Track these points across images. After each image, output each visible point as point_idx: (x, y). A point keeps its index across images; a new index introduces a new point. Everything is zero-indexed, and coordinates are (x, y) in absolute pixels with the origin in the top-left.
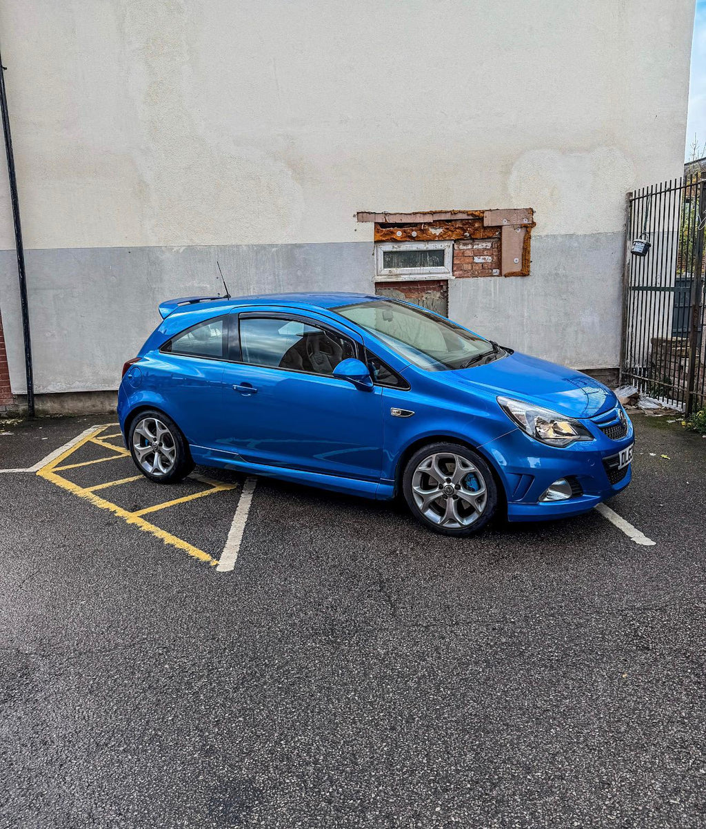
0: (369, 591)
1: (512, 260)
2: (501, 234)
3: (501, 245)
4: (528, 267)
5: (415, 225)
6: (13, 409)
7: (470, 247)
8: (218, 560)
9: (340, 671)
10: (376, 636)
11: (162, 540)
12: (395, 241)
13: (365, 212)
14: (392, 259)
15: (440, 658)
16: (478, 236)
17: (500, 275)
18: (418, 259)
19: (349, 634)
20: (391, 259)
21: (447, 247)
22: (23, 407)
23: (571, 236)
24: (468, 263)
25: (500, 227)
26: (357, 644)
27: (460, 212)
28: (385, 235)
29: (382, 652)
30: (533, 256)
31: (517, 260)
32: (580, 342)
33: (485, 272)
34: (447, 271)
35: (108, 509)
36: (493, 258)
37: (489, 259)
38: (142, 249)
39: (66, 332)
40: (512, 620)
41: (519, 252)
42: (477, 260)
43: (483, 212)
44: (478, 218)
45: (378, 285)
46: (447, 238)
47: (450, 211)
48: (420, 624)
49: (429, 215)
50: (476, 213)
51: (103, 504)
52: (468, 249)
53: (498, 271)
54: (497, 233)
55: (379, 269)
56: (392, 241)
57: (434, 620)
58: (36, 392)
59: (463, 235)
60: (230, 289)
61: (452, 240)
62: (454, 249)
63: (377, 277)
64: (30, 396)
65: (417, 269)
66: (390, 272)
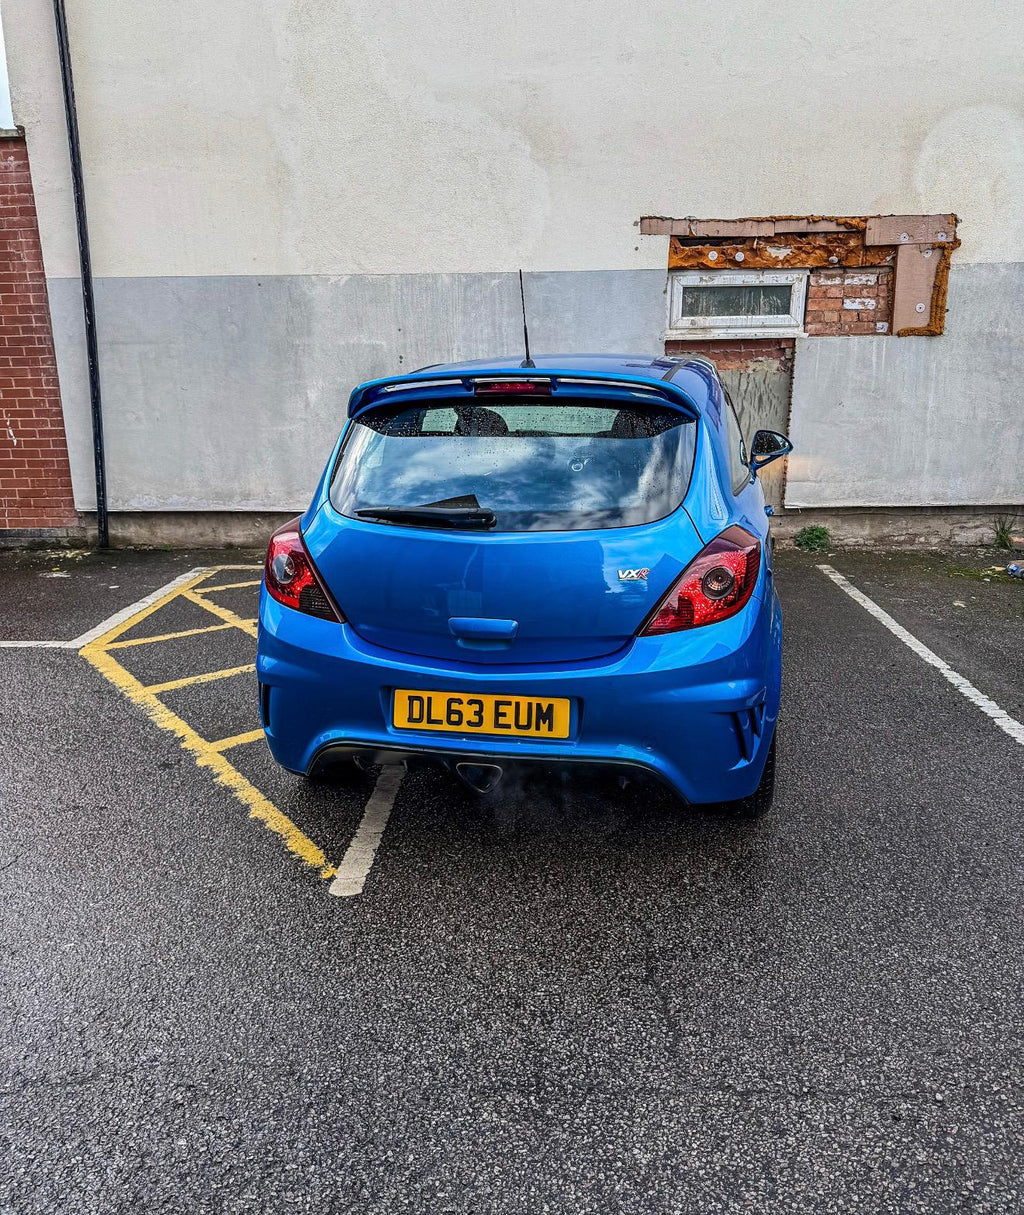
0: (622, 978)
1: (913, 307)
2: (894, 259)
3: (894, 279)
4: (941, 319)
5: (742, 240)
6: (78, 534)
7: (837, 281)
8: (337, 866)
9: (546, 1208)
10: (631, 1111)
11: (246, 809)
12: (704, 268)
13: (655, 218)
14: (697, 301)
15: (773, 1194)
16: (852, 262)
17: (890, 331)
18: (744, 300)
19: (573, 1095)
20: (694, 302)
21: (797, 281)
22: (92, 532)
24: (834, 310)
25: (895, 248)
26: (589, 1127)
27: (824, 219)
28: (688, 258)
29: (644, 1159)
30: (951, 301)
31: (923, 307)
33: (861, 326)
34: (793, 323)
35: (173, 732)
36: (878, 303)
37: (871, 304)
38: (279, 279)
39: (157, 414)
40: (939, 1097)
41: (926, 293)
42: (848, 304)
43: (866, 220)
44: (855, 229)
45: (671, 345)
46: (799, 265)
47: (807, 218)
48: (730, 1086)
49: (768, 224)
50: (854, 222)
51: (168, 721)
52: (835, 286)
53: (886, 325)
54: (888, 258)
55: (674, 318)
56: (700, 269)
57: (762, 1076)
58: (110, 508)
59: (826, 261)
60: (419, 347)
61: (806, 268)
62: (808, 284)
63: (669, 332)
64: (102, 515)
65: (741, 319)
66: (693, 323)
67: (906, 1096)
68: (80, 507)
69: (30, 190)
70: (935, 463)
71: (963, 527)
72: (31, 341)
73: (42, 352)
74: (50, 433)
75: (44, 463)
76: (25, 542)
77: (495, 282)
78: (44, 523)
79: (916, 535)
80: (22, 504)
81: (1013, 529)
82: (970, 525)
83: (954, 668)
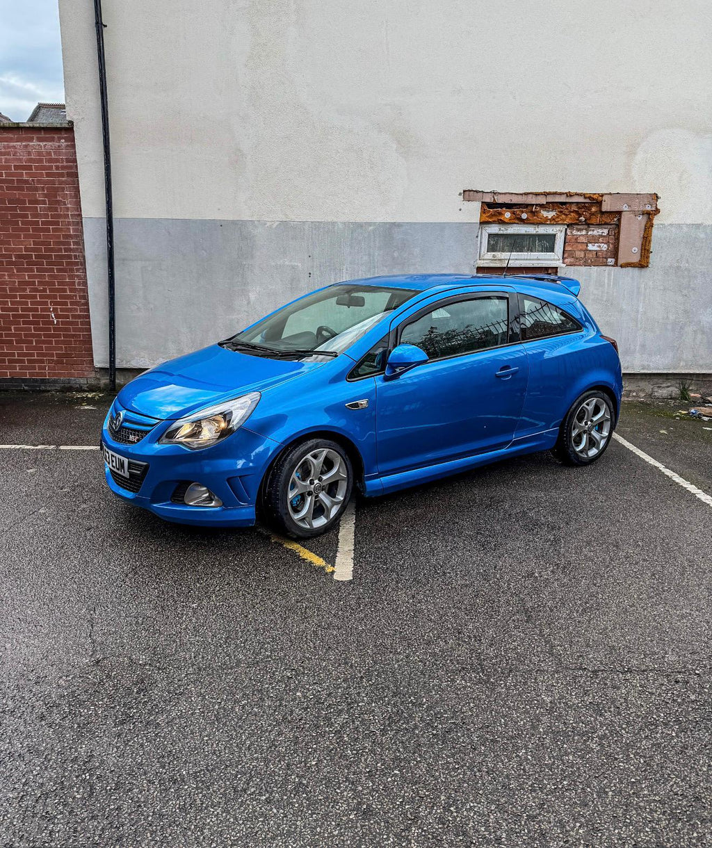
0: (514, 620)
1: (629, 249)
2: (619, 220)
3: (619, 232)
4: (648, 257)
5: (527, 206)
6: (93, 382)
7: (584, 232)
8: (333, 566)
9: (503, 720)
10: (536, 679)
12: (502, 222)
13: (472, 191)
14: (497, 243)
15: (619, 714)
16: (593, 221)
17: (616, 264)
18: (526, 243)
19: (502, 673)
20: (495, 243)
21: (559, 232)
22: (104, 381)
23: (698, 226)
24: (581, 250)
25: (620, 213)
26: (515, 686)
27: (577, 194)
28: (492, 216)
29: (548, 700)
30: (654, 246)
31: (636, 249)
32: (698, 343)
33: (598, 260)
34: (556, 257)
36: (609, 246)
37: (604, 247)
38: (234, 223)
39: (151, 306)
40: (696, 672)
41: (639, 241)
42: (590, 247)
43: (602, 196)
44: (596, 201)
45: (480, 269)
46: (560, 222)
47: (566, 193)
48: (585, 668)
49: (542, 196)
50: (595, 197)
52: (582, 235)
53: (613, 260)
54: (615, 219)
55: (482, 252)
56: (499, 223)
57: (601, 663)
58: (117, 366)
59: (578, 220)
60: (322, 268)
61: (564, 224)
62: (566, 234)
63: (479, 261)
64: (112, 370)
65: (524, 255)
66: (494, 256)
67: (680, 672)
68: (97, 364)
69: (75, 161)
70: (643, 346)
71: (660, 387)
72: (69, 257)
73: (76, 264)
74: (79, 317)
75: (73, 336)
76: (58, 387)
77: (371, 228)
78: (72, 375)
79: (630, 391)
80: (58, 362)
81: (691, 388)
82: (664, 385)
83: (667, 467)
